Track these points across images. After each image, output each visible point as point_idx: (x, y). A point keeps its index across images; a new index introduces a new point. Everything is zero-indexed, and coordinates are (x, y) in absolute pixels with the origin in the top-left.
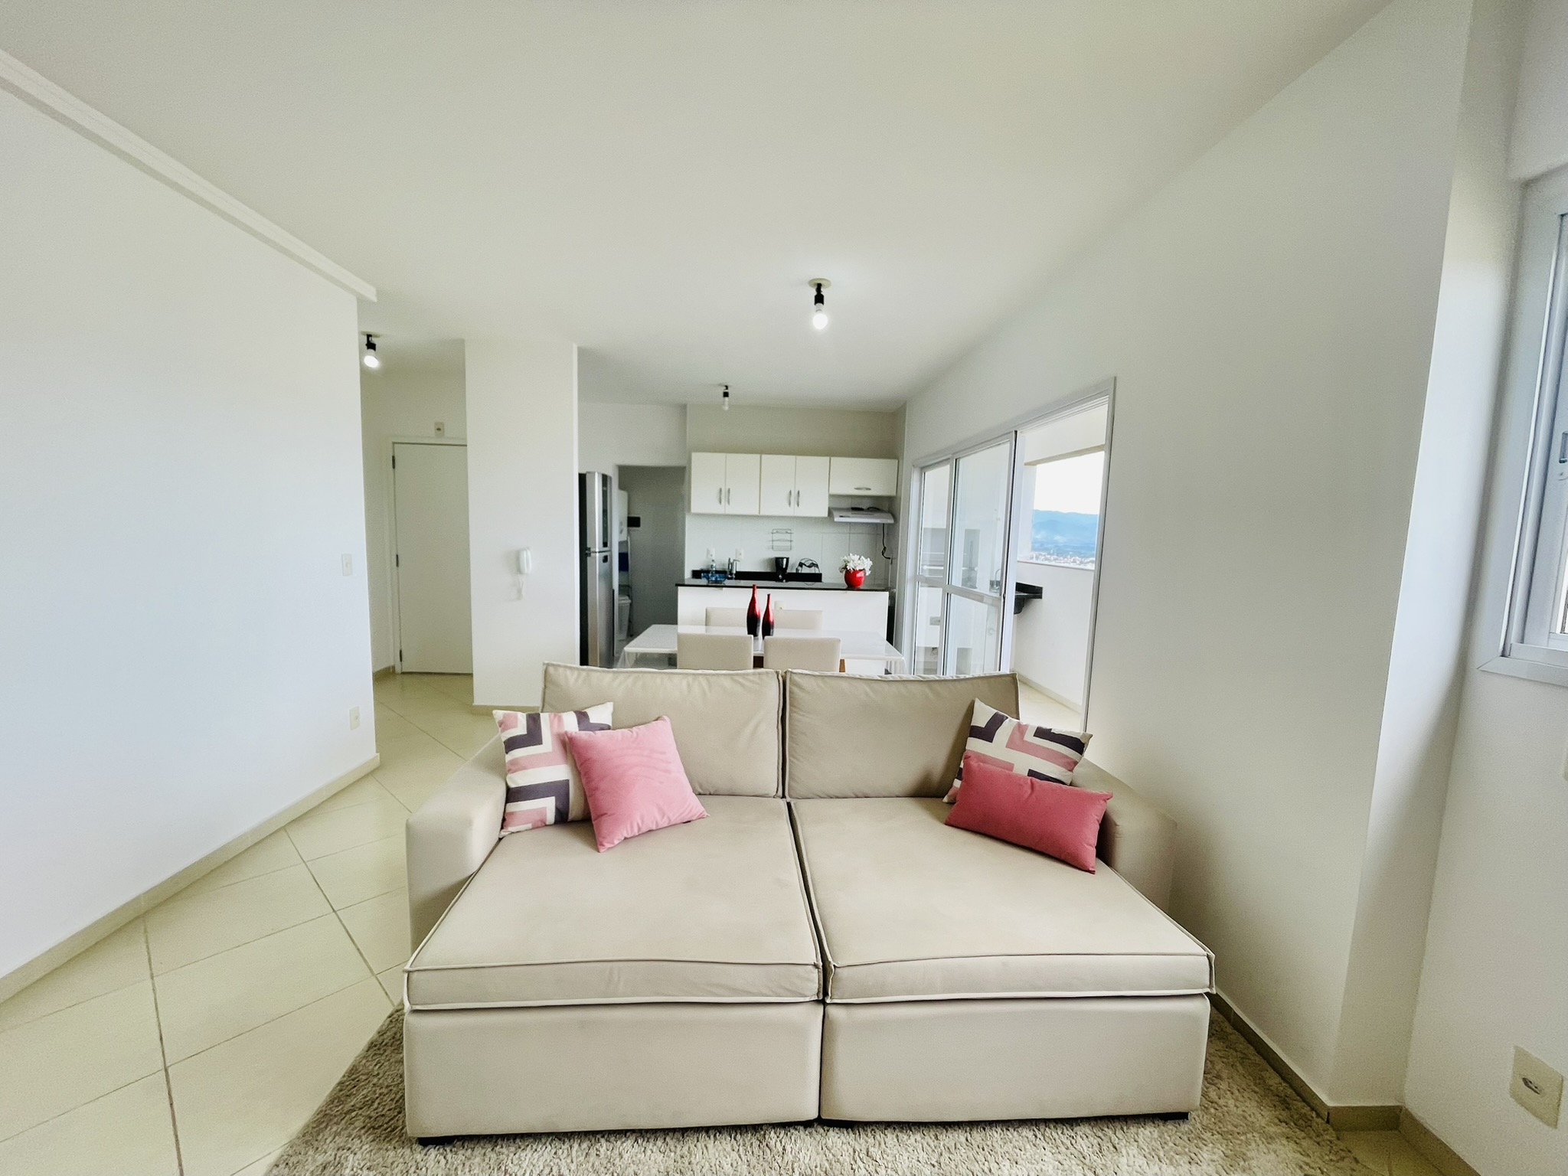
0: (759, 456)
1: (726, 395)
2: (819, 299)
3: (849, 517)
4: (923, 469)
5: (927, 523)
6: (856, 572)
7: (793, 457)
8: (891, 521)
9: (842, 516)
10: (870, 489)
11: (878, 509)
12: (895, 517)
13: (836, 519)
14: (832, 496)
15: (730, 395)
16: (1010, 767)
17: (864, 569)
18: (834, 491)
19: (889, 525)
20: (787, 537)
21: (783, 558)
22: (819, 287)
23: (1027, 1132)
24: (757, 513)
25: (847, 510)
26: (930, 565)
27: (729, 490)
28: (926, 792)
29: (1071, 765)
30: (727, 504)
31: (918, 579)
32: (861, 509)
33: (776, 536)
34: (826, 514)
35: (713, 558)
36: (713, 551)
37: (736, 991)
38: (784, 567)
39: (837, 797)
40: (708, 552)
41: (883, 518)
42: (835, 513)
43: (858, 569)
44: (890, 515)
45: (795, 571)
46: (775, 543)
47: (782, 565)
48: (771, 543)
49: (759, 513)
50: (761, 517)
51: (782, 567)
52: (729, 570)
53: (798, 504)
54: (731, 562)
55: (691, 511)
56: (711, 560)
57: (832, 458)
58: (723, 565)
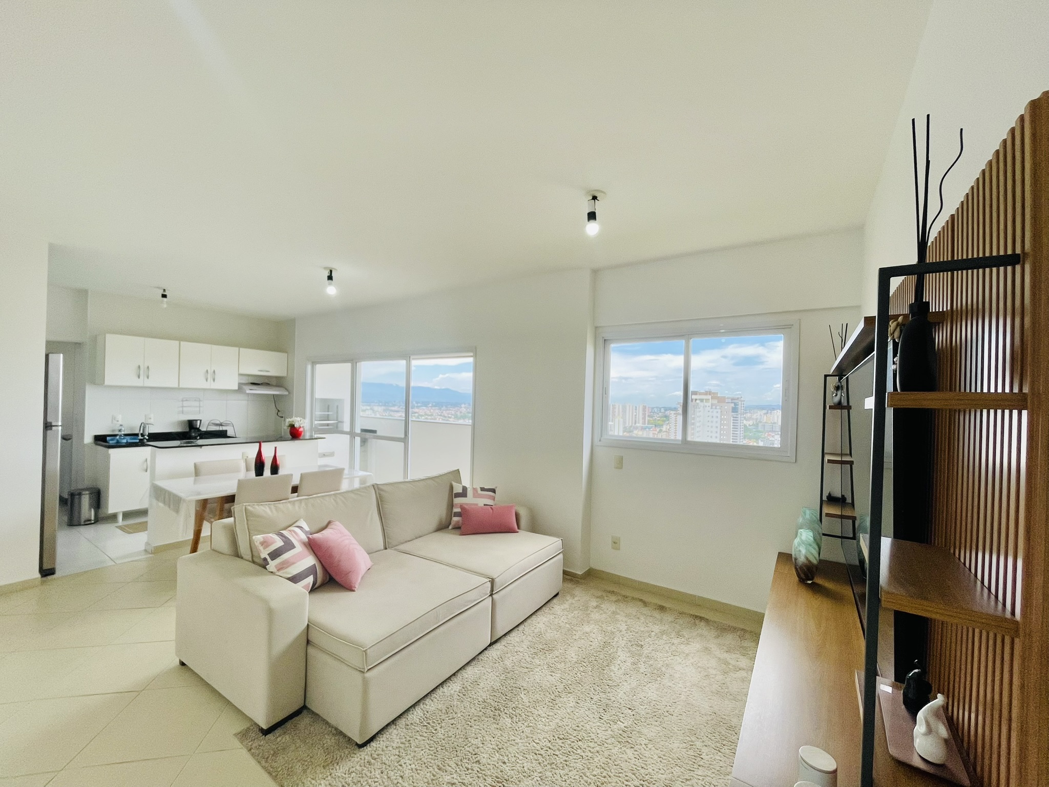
0: (177, 342)
1: (164, 296)
2: (330, 278)
3: (256, 390)
4: (314, 363)
5: (318, 395)
6: (299, 428)
7: (209, 346)
8: (287, 393)
9: (251, 390)
10: (269, 371)
11: (269, 384)
12: (288, 390)
13: (245, 391)
14: (242, 375)
15: (168, 296)
16: (477, 505)
17: (303, 426)
18: (242, 372)
19: (286, 395)
20: (197, 404)
21: (197, 420)
22: (331, 271)
23: (534, 616)
24: (176, 386)
25: (248, 384)
26: (320, 421)
27: (148, 368)
28: (443, 527)
29: (494, 499)
30: (146, 378)
32: (258, 384)
33: (186, 403)
34: (236, 388)
35: (120, 423)
36: (120, 417)
37: (472, 602)
38: (198, 427)
39: (409, 541)
41: (279, 391)
42: (244, 387)
44: (285, 389)
45: (206, 429)
46: (185, 409)
47: (196, 425)
48: (181, 409)
49: (179, 386)
50: (179, 389)
51: (195, 427)
52: (141, 432)
53: (214, 380)
54: (143, 426)
55: (104, 383)
56: (118, 426)
57: (241, 349)
58: (132, 429)
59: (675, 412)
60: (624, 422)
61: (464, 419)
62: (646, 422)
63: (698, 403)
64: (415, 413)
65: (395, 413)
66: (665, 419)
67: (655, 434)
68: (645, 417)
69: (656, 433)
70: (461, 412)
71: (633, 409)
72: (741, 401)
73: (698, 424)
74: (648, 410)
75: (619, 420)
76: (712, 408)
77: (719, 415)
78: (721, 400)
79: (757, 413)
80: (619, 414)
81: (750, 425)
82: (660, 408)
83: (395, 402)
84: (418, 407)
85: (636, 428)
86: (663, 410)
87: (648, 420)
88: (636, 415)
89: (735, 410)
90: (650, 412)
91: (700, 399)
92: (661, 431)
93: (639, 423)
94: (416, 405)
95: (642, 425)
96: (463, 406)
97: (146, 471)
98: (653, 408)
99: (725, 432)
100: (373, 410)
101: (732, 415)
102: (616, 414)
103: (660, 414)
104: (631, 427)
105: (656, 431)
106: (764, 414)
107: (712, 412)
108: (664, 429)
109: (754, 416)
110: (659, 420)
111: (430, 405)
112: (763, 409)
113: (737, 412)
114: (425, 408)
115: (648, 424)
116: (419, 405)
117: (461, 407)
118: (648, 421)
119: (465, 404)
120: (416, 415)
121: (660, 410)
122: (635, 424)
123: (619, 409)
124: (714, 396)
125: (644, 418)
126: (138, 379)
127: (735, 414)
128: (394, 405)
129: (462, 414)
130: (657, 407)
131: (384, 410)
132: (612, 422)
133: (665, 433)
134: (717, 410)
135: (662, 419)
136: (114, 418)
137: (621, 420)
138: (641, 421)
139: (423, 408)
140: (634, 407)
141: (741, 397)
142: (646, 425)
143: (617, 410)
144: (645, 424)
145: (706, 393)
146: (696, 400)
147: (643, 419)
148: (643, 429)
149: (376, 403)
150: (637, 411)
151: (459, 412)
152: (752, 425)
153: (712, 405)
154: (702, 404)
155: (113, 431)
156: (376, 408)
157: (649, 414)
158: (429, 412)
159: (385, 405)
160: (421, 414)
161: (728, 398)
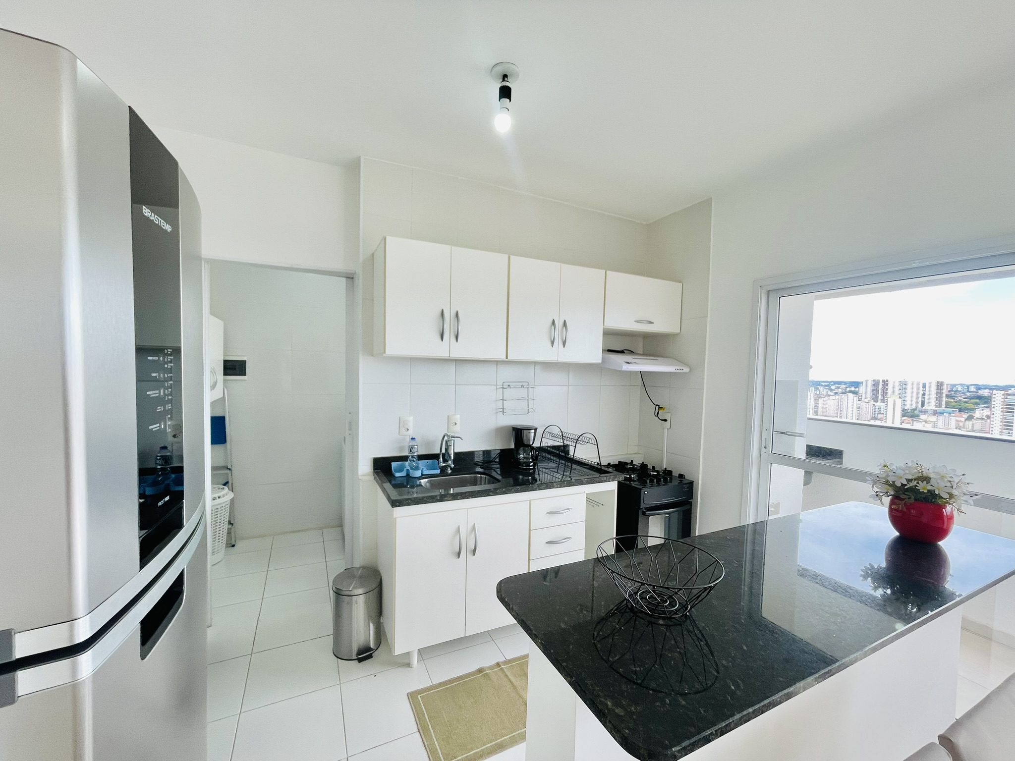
0: (505, 257)
3: (635, 363)
4: (775, 292)
8: (686, 370)
9: (629, 363)
10: (652, 323)
14: (607, 333)
18: (610, 324)
21: (527, 429)
24: (503, 357)
27: (459, 316)
30: (453, 340)
33: (508, 394)
34: (598, 359)
36: (410, 422)
46: (508, 404)
48: (500, 404)
49: (508, 356)
50: (507, 362)
51: (525, 442)
52: (443, 451)
53: (564, 343)
54: (447, 441)
55: (385, 352)
56: (408, 439)
57: (608, 272)
58: (429, 444)
59: (1002, 392)
60: (904, 403)
62: (944, 405)
66: (978, 401)
67: (961, 423)
68: (941, 398)
69: (963, 420)
71: (918, 388)
74: (947, 388)
75: (894, 400)
80: (893, 393)
85: (925, 412)
86: (972, 389)
87: (946, 402)
88: (924, 394)
90: (949, 391)
92: (970, 418)
93: (929, 404)
95: (934, 409)
97: (459, 554)
98: (954, 385)
102: (890, 392)
103: (968, 394)
104: (916, 409)
105: (962, 416)
108: (978, 414)
110: (966, 402)
115: (945, 407)
121: (968, 388)
122: (923, 406)
123: (894, 386)
126: (440, 342)
130: (961, 385)
132: (883, 401)
133: (980, 423)
135: (972, 400)
136: (401, 423)
137: (898, 401)
138: (933, 403)
140: (921, 385)
142: (944, 408)
143: (890, 387)
144: (940, 406)
147: (937, 400)
148: (936, 413)
150: (927, 389)
155: (401, 449)
157: (947, 393)
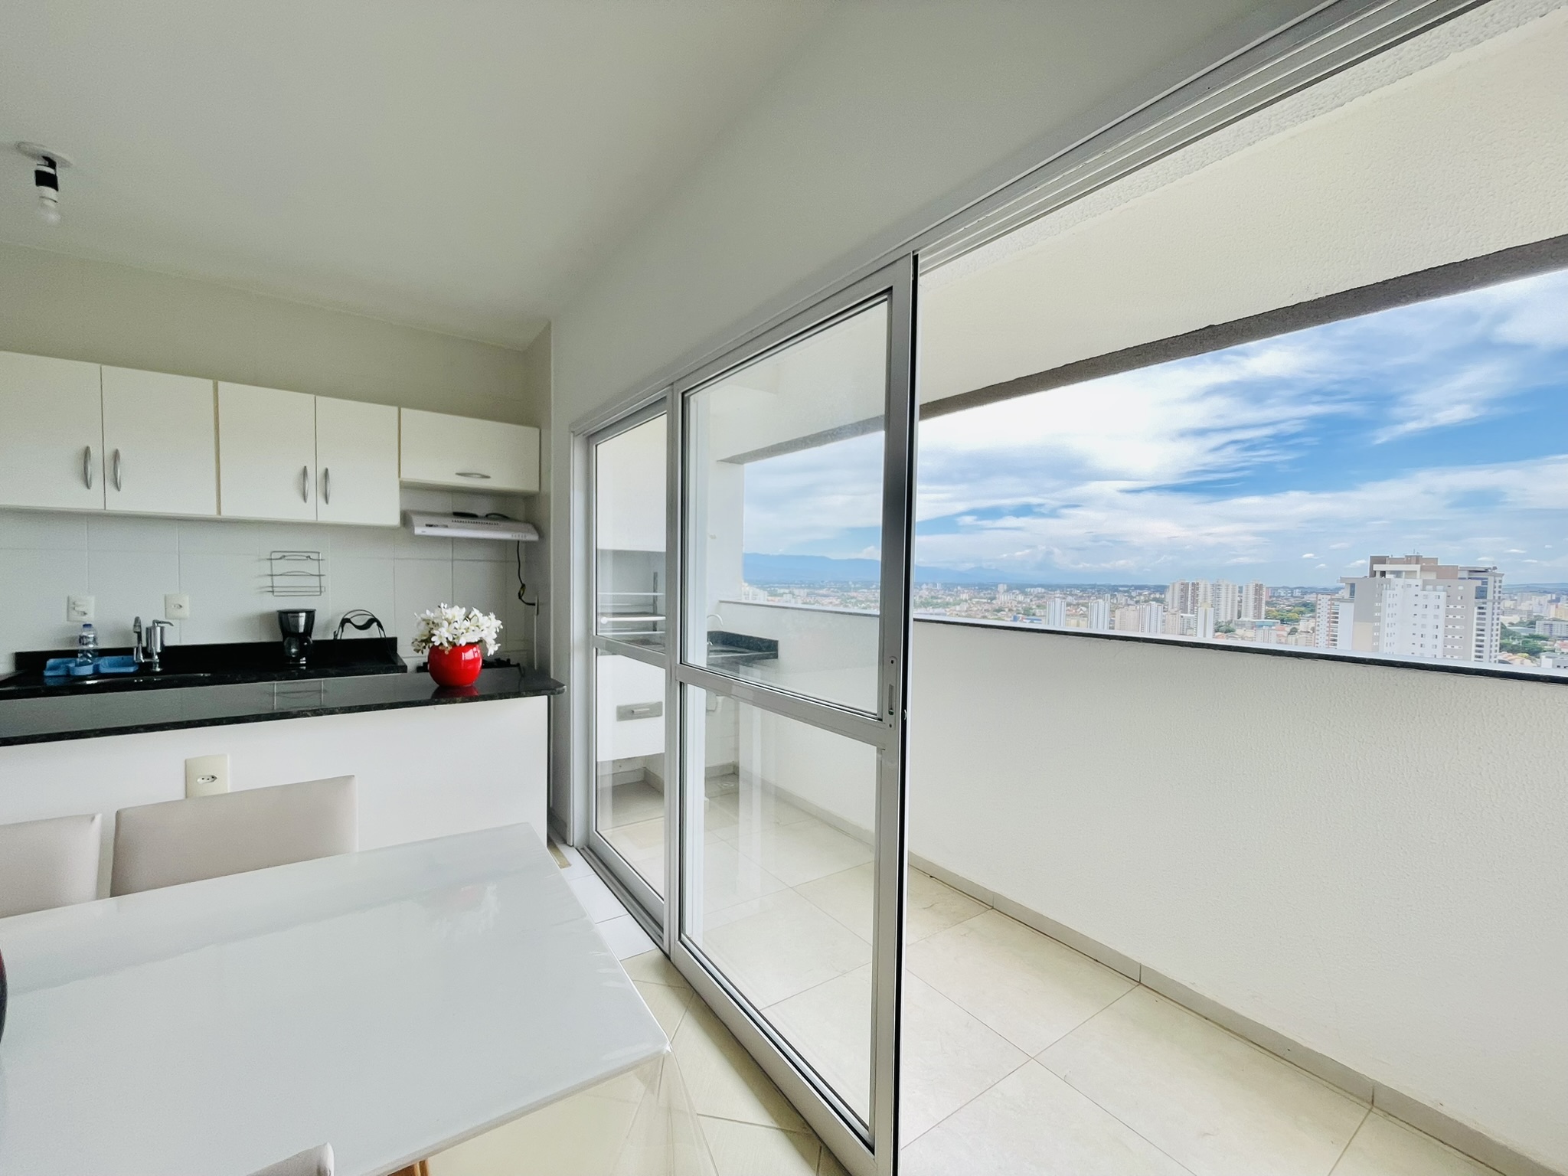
0: (209, 382)
1: (46, 180)
4: (592, 438)
6: (457, 649)
7: (305, 397)
8: (534, 537)
9: (431, 526)
10: (488, 477)
12: (540, 530)
13: (418, 531)
14: (407, 487)
15: (59, 181)
17: (481, 641)
18: (414, 479)
19: (529, 544)
20: (311, 567)
21: (296, 612)
24: (211, 512)
25: (445, 515)
27: (116, 455)
30: (110, 487)
31: (596, 645)
32: (473, 516)
33: (280, 567)
34: (395, 520)
35: (87, 620)
36: (88, 602)
38: (301, 630)
40: (71, 605)
41: (516, 531)
42: (415, 519)
43: (463, 642)
44: (530, 527)
45: (331, 637)
46: (278, 581)
47: (297, 626)
48: (268, 582)
49: (219, 512)
51: (296, 629)
52: (144, 644)
53: (326, 498)
54: (152, 626)
57: (403, 410)
58: (115, 631)
59: (1329, 597)
60: (1217, 614)
61: (925, 607)
62: (1263, 616)
63: (1390, 579)
64: (852, 598)
65: (824, 598)
66: (1303, 609)
67: (1283, 636)
68: (1260, 605)
69: (1285, 634)
70: (921, 597)
71: (1234, 593)
72: (1495, 575)
73: (1388, 620)
74: (1267, 593)
75: (1206, 610)
76: (1424, 589)
77: (1442, 602)
78: (1446, 573)
79: (1531, 599)
80: (1205, 601)
81: (1512, 624)
82: (1292, 590)
83: (822, 582)
84: (856, 589)
85: (1242, 625)
86: (1297, 593)
88: (1240, 602)
89: (1481, 593)
90: (1270, 597)
91: (1392, 572)
92: (1293, 631)
93: (1246, 616)
94: (853, 586)
95: (1252, 620)
96: (924, 586)
98: (1275, 589)
99: (1457, 637)
100: (793, 595)
101: (1476, 603)
102: (1200, 598)
103: (1292, 600)
105: (1283, 630)
106: (1551, 602)
107: (1426, 597)
108: (1302, 626)
109: (1524, 606)
110: (1289, 611)
111: (874, 586)
112: (1546, 592)
113: (1485, 597)
114: (866, 591)
115: (1266, 618)
116: (857, 586)
117: (921, 589)
118: (1267, 612)
119: (927, 584)
120: (853, 601)
121: (1292, 593)
122: (1239, 617)
123: (1205, 591)
124: (1428, 565)
125: (1257, 608)
126: (85, 489)
127: (1481, 600)
128: (822, 587)
129: (923, 600)
130: (1283, 587)
131: (808, 595)
132: (1192, 612)
133: (1304, 635)
134: (1438, 593)
135: (1296, 608)
137: (1211, 611)
138: (1251, 612)
139: (863, 590)
140: (1237, 589)
141: (1495, 568)
142: (1263, 620)
143: (1201, 592)
144: (1259, 618)
145: (1408, 560)
146: (1383, 574)
147: (1255, 609)
148: (1254, 626)
149: (798, 584)
150: (1244, 594)
151: (918, 597)
152: (1517, 625)
153: (1425, 583)
154: (1400, 581)
155: (69, 641)
156: (796, 592)
157: (1268, 600)
158: (871, 596)
159: (809, 587)
160: (861, 599)
161: (1463, 569)
